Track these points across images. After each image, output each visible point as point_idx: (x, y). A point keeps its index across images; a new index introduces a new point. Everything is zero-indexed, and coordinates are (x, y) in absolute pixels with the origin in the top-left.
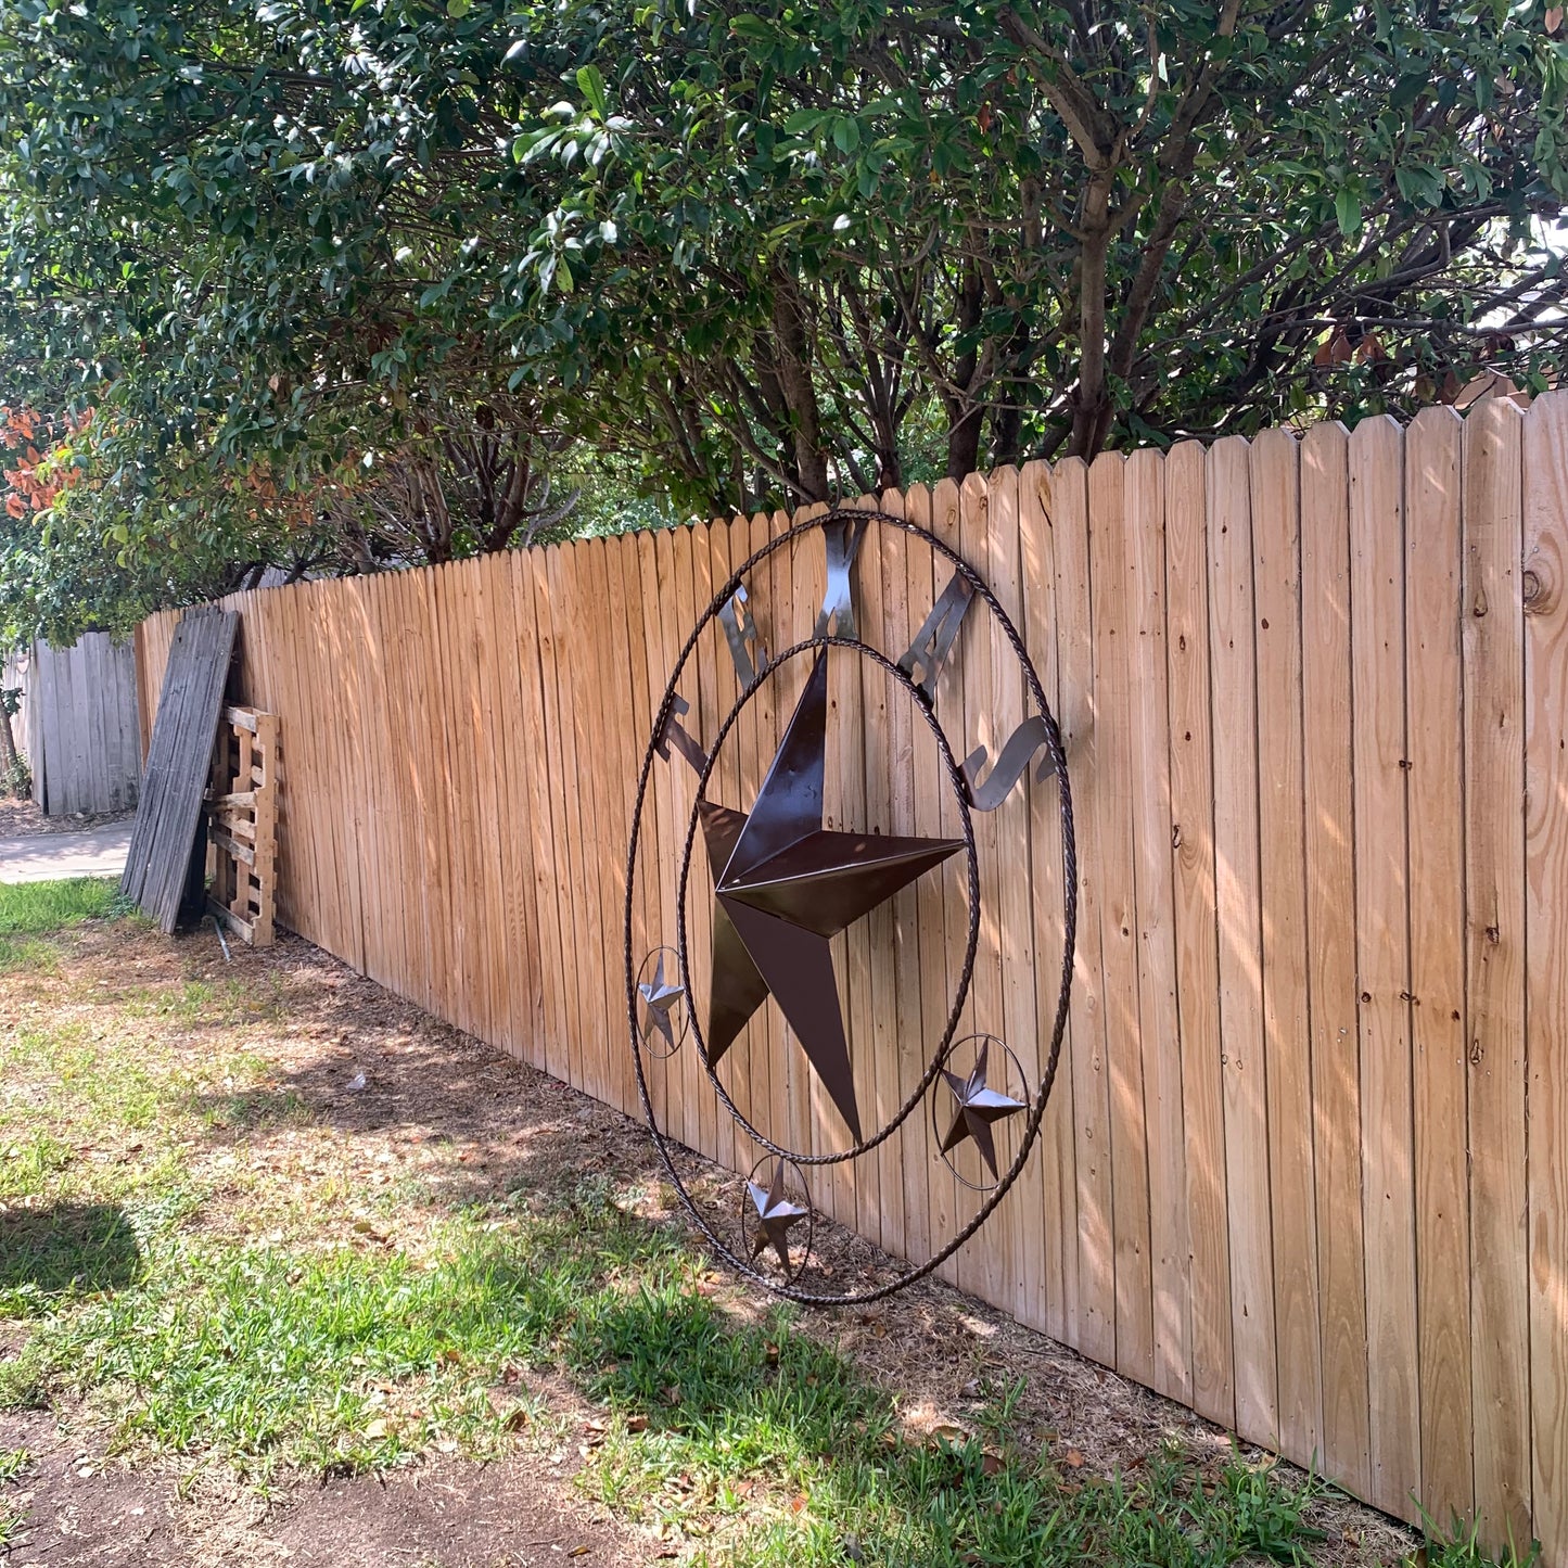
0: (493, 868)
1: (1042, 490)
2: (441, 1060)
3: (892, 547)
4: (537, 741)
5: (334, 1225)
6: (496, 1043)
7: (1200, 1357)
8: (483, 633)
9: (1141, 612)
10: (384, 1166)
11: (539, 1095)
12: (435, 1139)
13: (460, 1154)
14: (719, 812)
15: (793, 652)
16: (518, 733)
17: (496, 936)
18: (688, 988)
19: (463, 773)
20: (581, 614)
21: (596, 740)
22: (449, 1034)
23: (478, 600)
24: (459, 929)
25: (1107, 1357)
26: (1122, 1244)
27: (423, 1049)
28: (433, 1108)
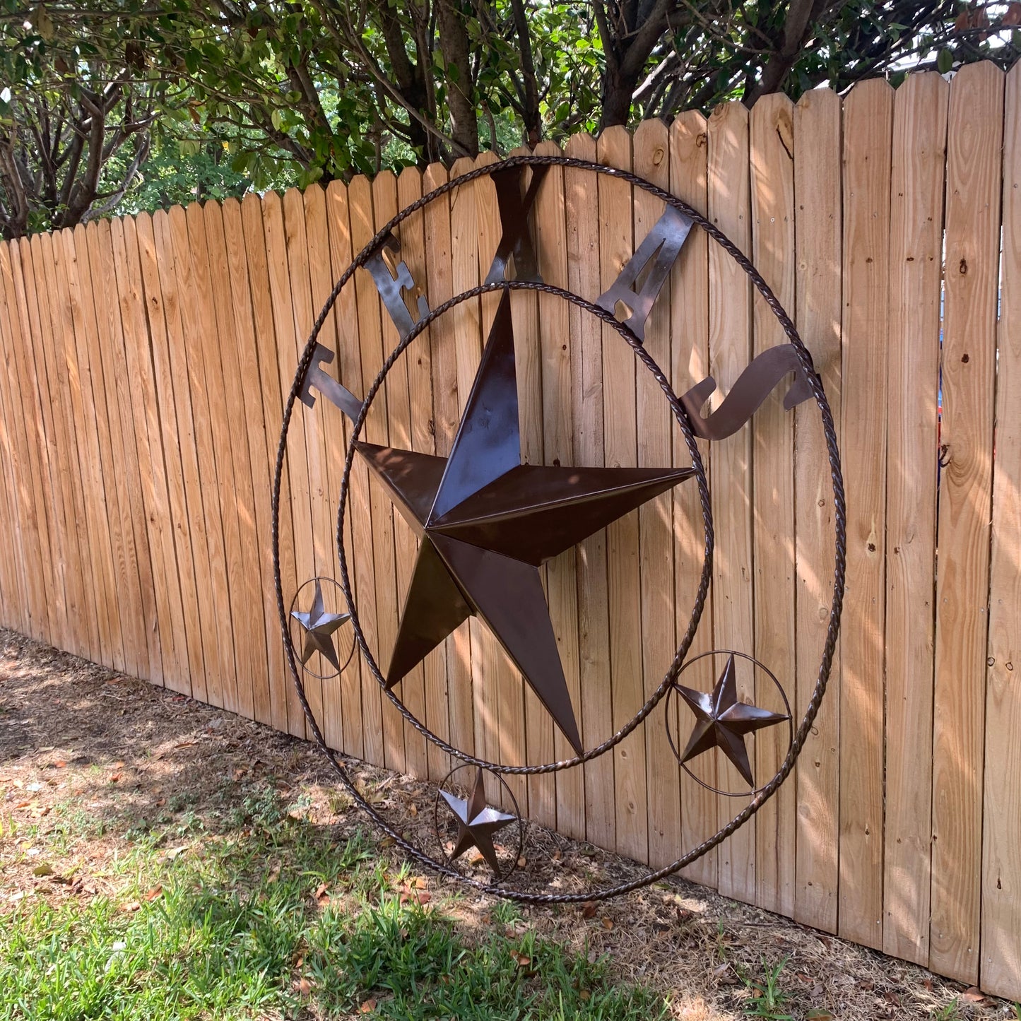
0: (96, 510)
1: (781, 123)
2: (56, 682)
3: (580, 190)
4: (145, 395)
5: (11, 871)
6: (107, 662)
7: (940, 923)
8: (77, 297)
9: (908, 238)
10: (37, 795)
11: (164, 709)
12: (83, 761)
13: (111, 776)
16: (123, 388)
17: (103, 570)
18: (355, 614)
19: (59, 428)
20: (193, 273)
21: (214, 392)
22: (57, 658)
23: (72, 268)
24: (60, 566)
25: (828, 922)
26: (848, 827)
27: (35, 672)
28: (66, 730)
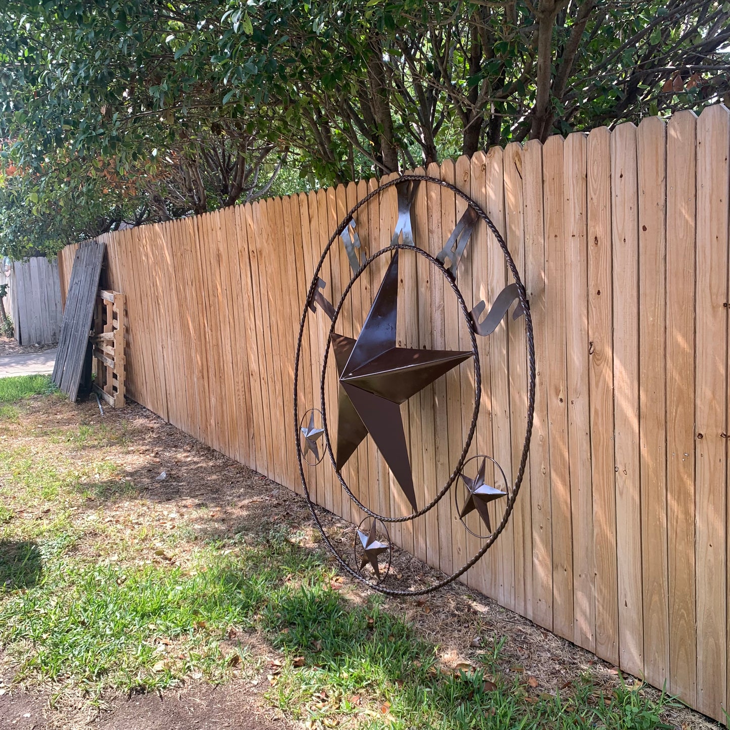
0: (228, 368)
1: (516, 159)
2: (204, 465)
3: (433, 194)
4: (249, 304)
5: (145, 551)
6: (232, 456)
7: (600, 627)
8: (221, 249)
9: (572, 224)
10: (173, 519)
11: (252, 483)
12: (199, 506)
13: (211, 514)
14: (342, 338)
15: (380, 253)
16: (240, 299)
17: (231, 403)
18: (326, 430)
19: (213, 321)
20: (270, 237)
21: (279, 302)
22: (209, 452)
23: (219, 233)
24: (213, 400)
25: (548, 625)
26: (557, 566)
27: (195, 459)
28: (199, 490)
